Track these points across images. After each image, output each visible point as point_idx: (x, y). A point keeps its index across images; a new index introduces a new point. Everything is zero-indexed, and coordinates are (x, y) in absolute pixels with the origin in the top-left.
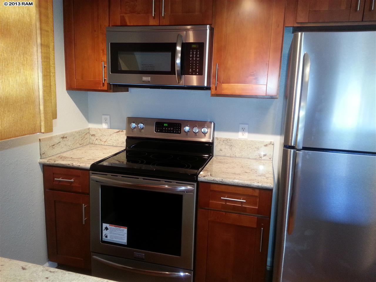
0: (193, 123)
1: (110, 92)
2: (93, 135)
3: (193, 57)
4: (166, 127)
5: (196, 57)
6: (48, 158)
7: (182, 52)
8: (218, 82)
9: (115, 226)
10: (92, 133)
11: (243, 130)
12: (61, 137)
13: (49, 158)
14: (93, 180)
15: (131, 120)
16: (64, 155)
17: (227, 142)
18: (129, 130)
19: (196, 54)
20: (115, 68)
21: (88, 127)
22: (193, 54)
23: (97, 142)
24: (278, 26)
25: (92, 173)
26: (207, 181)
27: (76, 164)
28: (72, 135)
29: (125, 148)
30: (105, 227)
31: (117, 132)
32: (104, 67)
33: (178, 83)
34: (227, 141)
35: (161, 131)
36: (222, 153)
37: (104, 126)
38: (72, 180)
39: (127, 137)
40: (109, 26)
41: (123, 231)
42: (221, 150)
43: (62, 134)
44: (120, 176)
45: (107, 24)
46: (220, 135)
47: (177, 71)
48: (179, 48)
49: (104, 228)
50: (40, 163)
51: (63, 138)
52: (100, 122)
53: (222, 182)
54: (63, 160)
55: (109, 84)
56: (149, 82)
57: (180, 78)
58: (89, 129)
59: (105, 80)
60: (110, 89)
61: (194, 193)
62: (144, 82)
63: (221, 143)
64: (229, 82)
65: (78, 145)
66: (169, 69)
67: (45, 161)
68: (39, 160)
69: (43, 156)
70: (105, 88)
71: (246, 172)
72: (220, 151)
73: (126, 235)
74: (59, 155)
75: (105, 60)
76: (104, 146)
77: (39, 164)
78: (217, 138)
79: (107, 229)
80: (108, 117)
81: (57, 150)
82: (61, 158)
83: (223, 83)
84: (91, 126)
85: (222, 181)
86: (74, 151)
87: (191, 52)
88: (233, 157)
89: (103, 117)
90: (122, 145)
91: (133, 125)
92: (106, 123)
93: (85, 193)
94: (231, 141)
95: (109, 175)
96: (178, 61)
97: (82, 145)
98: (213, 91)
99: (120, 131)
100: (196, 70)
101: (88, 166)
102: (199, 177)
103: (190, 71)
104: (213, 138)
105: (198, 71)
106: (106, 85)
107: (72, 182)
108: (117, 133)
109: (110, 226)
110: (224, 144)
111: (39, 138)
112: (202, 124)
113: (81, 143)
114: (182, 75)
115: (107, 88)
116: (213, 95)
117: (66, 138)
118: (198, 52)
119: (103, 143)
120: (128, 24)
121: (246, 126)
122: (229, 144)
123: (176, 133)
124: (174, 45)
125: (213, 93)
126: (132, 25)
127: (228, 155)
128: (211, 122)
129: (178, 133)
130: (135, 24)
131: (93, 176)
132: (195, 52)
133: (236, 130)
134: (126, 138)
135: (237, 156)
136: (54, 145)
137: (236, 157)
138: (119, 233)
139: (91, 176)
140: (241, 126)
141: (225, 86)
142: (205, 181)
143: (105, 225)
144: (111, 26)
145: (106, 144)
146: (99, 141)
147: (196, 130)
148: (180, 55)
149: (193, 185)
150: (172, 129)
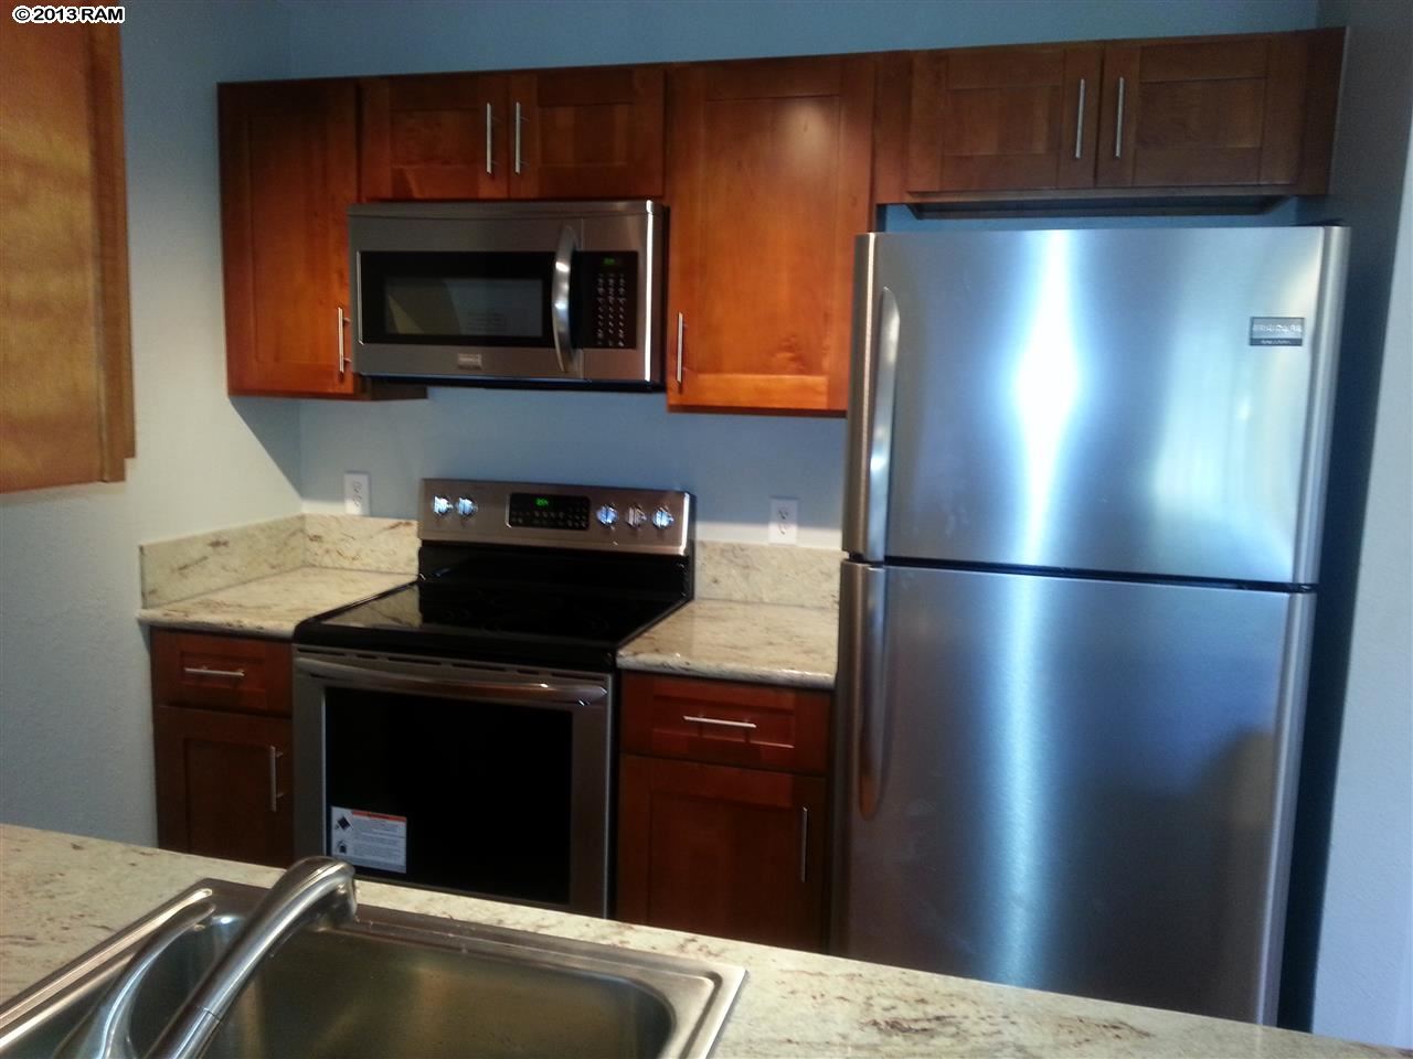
0: (623, 497)
1: (363, 399)
2: (316, 538)
3: (606, 294)
4: (543, 508)
5: (617, 294)
6: (166, 607)
7: (574, 277)
8: (685, 369)
9: (369, 815)
10: (312, 531)
11: (783, 517)
12: (209, 542)
13: (170, 607)
14: (301, 671)
15: (433, 487)
16: (220, 597)
17: (736, 557)
18: (429, 518)
19: (617, 286)
20: (376, 328)
21: (298, 513)
22: (606, 286)
23: (327, 561)
24: (854, 204)
25: (300, 650)
26: (642, 667)
27: (250, 622)
28: (246, 535)
29: (413, 578)
30: (340, 817)
31: (392, 527)
32: (344, 322)
33: (566, 372)
34: (733, 553)
35: (528, 523)
36: (719, 592)
37: (352, 508)
38: (240, 673)
39: (425, 543)
40: (359, 200)
41: (393, 828)
42: (716, 581)
43: (214, 534)
44: (382, 658)
45: (351, 194)
46: (713, 534)
47: (560, 335)
48: (562, 267)
49: (335, 822)
50: (141, 623)
51: (216, 544)
52: (338, 496)
53: (687, 670)
54: (213, 612)
55: (357, 376)
56: (477, 368)
57: (568, 358)
58: (302, 518)
59: (346, 363)
60: (364, 390)
61: (605, 704)
62: (462, 367)
63: (717, 558)
64: (718, 370)
65: (265, 569)
66: (537, 332)
67: (156, 614)
68: (140, 612)
69: (151, 599)
70: (348, 387)
71: (771, 644)
72: (714, 585)
73: (402, 844)
74: (202, 597)
75: (347, 301)
76: (348, 573)
77: (136, 626)
78: (703, 545)
79: (344, 823)
80: (363, 479)
81: (196, 583)
82: (207, 605)
83: (701, 371)
84: (309, 508)
85: (687, 667)
86: (253, 587)
87: (601, 281)
88: (753, 603)
89: (349, 479)
90: (408, 569)
91: (441, 504)
92: (356, 498)
93: (281, 714)
94: (746, 552)
95: (351, 653)
96: (561, 305)
97: (279, 569)
98: (673, 397)
99: (401, 523)
100: (616, 332)
101: (288, 626)
102: (621, 656)
103: (600, 335)
104: (691, 544)
105: (621, 336)
106: (349, 378)
107: (238, 678)
108: (392, 531)
109: (355, 816)
110: (724, 561)
111: (142, 543)
112: (653, 499)
113: (275, 563)
114: (575, 347)
115: (355, 388)
116: (674, 409)
117: (225, 544)
118: (622, 281)
119: (346, 564)
120: (416, 195)
121: (792, 506)
122: (740, 561)
123: (573, 528)
124: (550, 259)
125: (673, 402)
126: (427, 195)
127: (738, 596)
128: (681, 495)
129: (581, 528)
130: (436, 195)
131: (302, 659)
132: (611, 281)
133: (762, 518)
134: (418, 544)
135: (766, 600)
136: (185, 567)
137: (762, 602)
138: (379, 836)
139: (297, 656)
140: (776, 504)
141: (707, 379)
142: (638, 667)
143: (338, 813)
144: (364, 200)
145: (357, 565)
146: (334, 555)
147: (634, 517)
148: (565, 287)
149: (602, 679)
150: (561, 515)
